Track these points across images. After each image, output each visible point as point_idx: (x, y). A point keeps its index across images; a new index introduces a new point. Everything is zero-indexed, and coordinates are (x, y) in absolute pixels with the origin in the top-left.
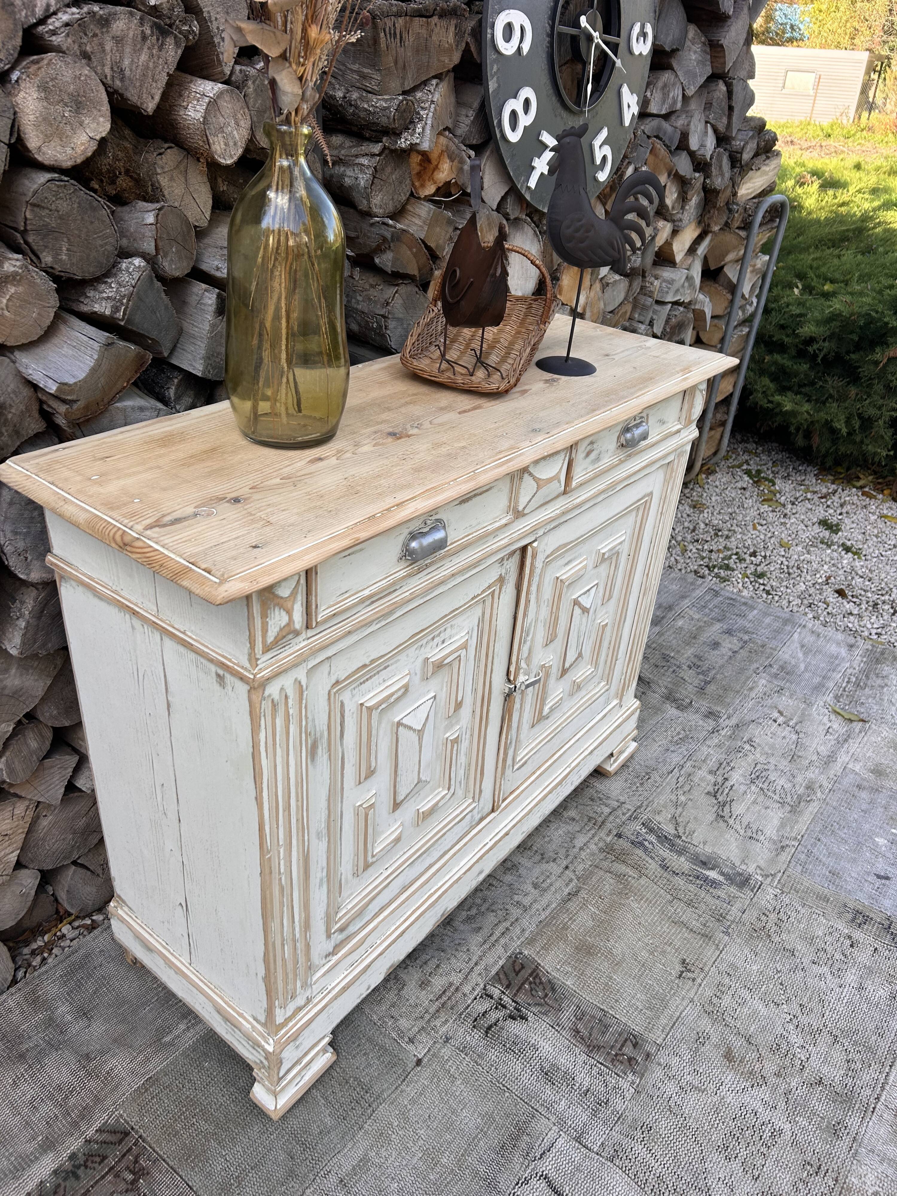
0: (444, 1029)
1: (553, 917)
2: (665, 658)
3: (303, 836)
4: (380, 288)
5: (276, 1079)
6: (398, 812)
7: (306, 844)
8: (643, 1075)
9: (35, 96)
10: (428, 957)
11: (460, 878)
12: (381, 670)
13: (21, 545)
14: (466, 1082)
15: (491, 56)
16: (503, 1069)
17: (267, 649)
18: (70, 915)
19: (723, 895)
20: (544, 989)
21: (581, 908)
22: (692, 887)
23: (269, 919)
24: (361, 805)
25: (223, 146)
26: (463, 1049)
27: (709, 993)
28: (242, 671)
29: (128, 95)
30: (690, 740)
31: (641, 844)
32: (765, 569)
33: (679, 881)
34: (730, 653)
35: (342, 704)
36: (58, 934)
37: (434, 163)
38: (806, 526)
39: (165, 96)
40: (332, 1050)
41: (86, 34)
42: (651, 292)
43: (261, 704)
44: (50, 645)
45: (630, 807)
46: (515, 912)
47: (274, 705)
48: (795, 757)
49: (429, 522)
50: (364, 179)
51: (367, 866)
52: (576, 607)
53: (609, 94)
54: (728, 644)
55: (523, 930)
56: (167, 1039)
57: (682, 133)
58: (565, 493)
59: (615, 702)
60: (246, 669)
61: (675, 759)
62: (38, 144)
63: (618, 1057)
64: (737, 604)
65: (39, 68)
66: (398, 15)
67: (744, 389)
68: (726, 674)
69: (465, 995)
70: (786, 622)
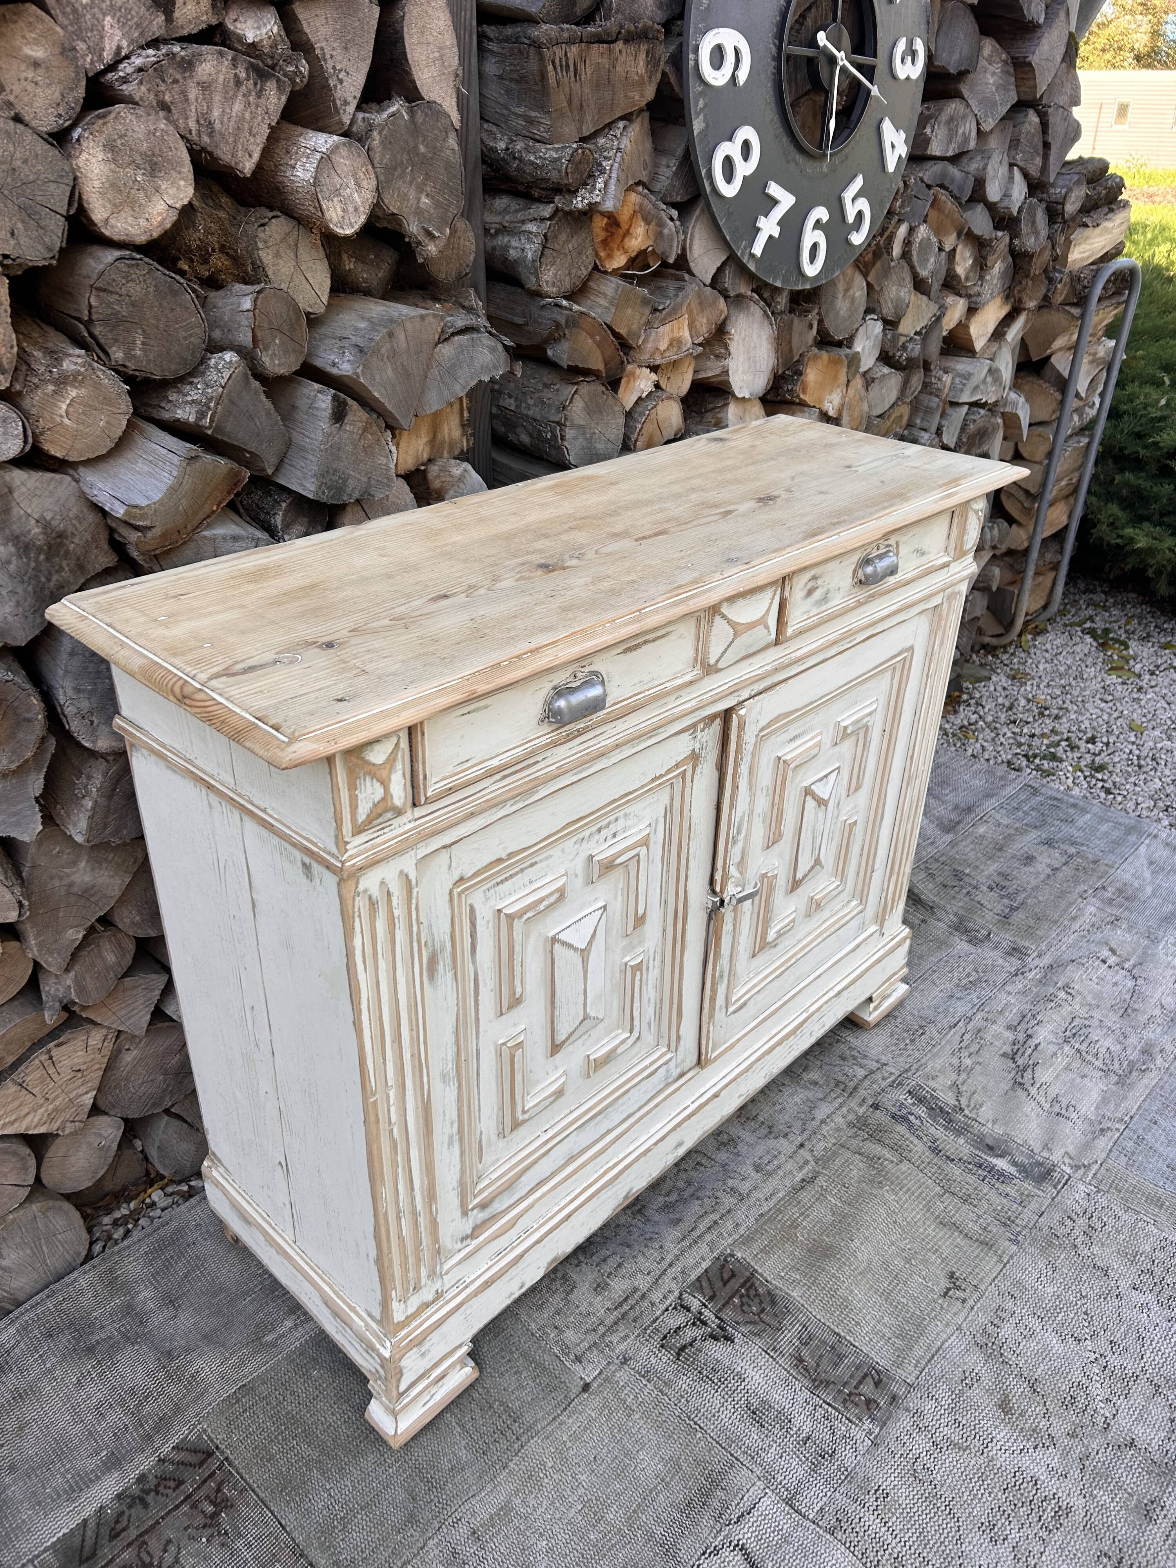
0: (622, 1347)
1: (778, 1210)
2: (958, 875)
3: (421, 1077)
4: (556, 387)
5: (394, 1393)
6: (559, 1056)
7: (426, 1087)
8: (885, 1424)
9: (100, 158)
10: (608, 1253)
11: (648, 1150)
12: (525, 868)
13: (85, 705)
14: (646, 1415)
15: (694, 88)
16: (695, 1401)
17: (358, 831)
18: (162, 1177)
19: (1013, 1193)
20: (761, 1302)
21: (818, 1199)
22: (971, 1179)
23: (378, 1182)
24: (504, 1044)
25: (340, 213)
26: (646, 1374)
27: (983, 1319)
28: (328, 858)
29: (218, 153)
30: (984, 985)
31: (904, 1119)
32: (1107, 759)
33: (955, 1171)
34: (1049, 871)
35: (472, 909)
36: (148, 1201)
37: (625, 227)
38: (1169, 704)
39: (267, 152)
40: (473, 1364)
41: (164, 81)
42: (938, 389)
43: (354, 899)
44: (125, 832)
45: (893, 1071)
46: (728, 1201)
47: (373, 904)
48: (1129, 1011)
49: (580, 675)
50: (531, 250)
51: (516, 1125)
52: (809, 798)
53: (863, 130)
54: (1046, 859)
55: (737, 1225)
56: (269, 1338)
57: (976, 180)
58: (777, 643)
59: (873, 928)
60: (333, 855)
61: (961, 1008)
62: (105, 215)
63: (852, 1398)
64: (1063, 806)
65: (105, 123)
66: (571, 42)
67: (1084, 520)
68: (1041, 899)
69: (653, 1304)
70: (1130, 830)
